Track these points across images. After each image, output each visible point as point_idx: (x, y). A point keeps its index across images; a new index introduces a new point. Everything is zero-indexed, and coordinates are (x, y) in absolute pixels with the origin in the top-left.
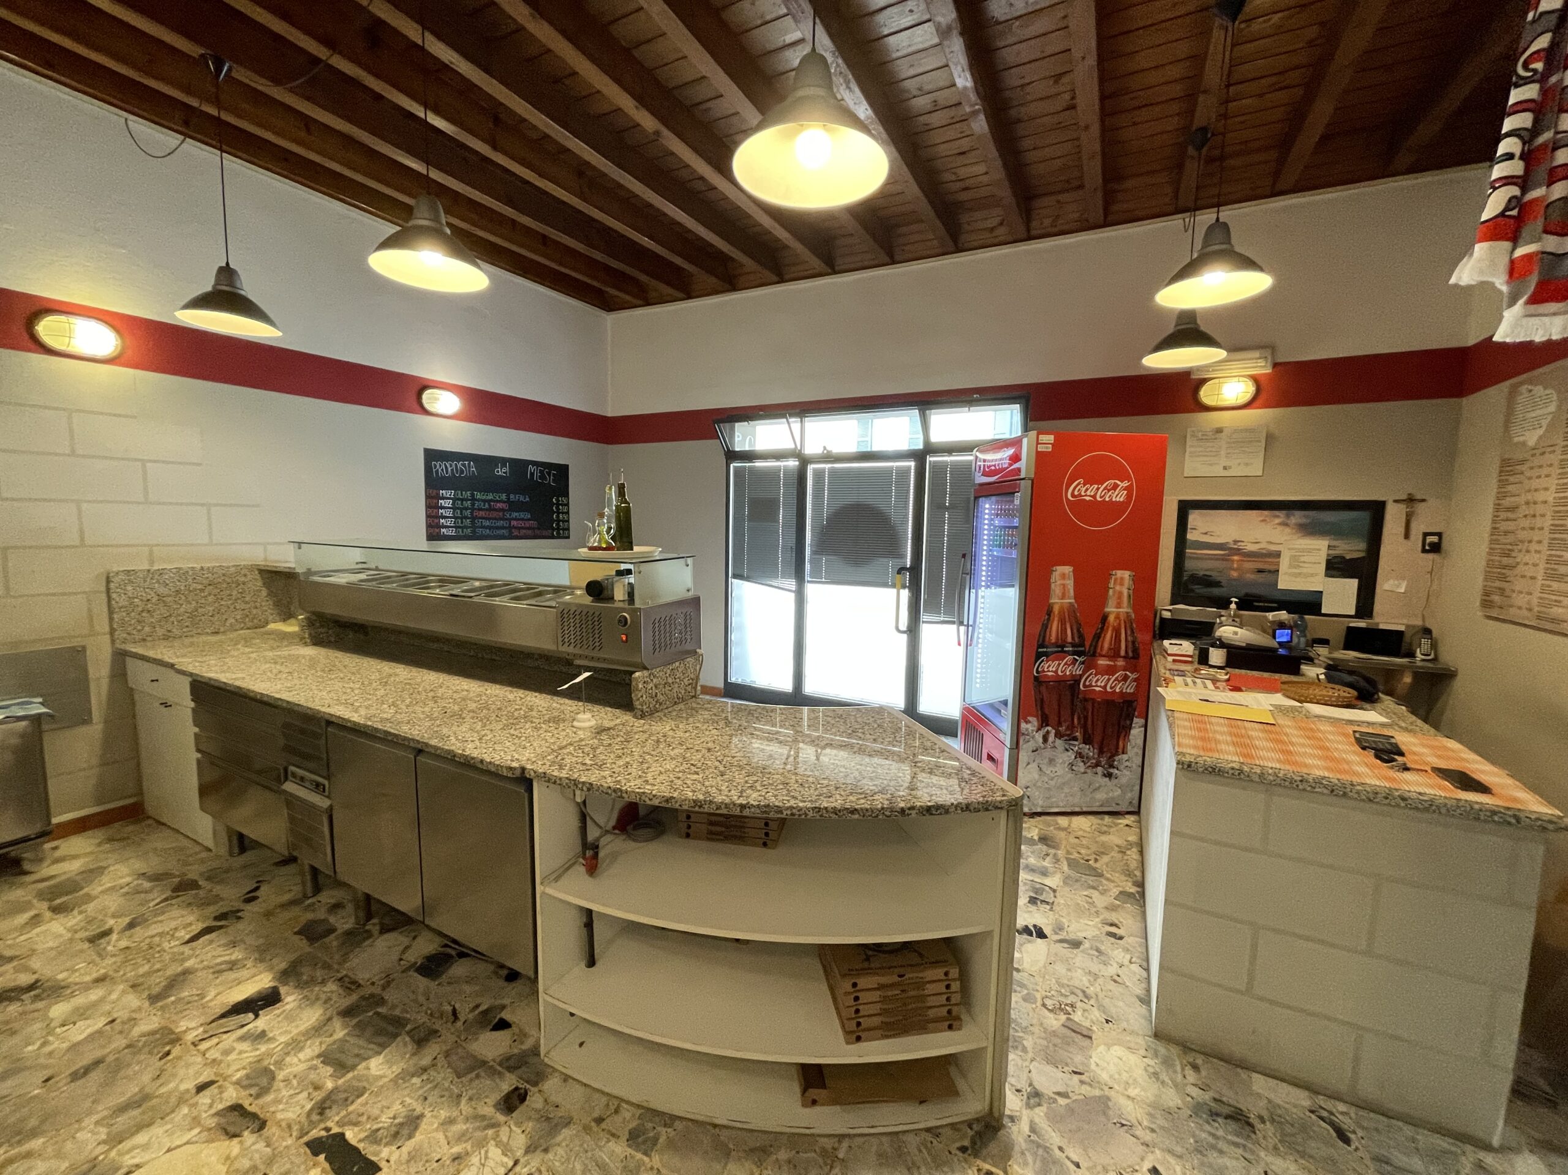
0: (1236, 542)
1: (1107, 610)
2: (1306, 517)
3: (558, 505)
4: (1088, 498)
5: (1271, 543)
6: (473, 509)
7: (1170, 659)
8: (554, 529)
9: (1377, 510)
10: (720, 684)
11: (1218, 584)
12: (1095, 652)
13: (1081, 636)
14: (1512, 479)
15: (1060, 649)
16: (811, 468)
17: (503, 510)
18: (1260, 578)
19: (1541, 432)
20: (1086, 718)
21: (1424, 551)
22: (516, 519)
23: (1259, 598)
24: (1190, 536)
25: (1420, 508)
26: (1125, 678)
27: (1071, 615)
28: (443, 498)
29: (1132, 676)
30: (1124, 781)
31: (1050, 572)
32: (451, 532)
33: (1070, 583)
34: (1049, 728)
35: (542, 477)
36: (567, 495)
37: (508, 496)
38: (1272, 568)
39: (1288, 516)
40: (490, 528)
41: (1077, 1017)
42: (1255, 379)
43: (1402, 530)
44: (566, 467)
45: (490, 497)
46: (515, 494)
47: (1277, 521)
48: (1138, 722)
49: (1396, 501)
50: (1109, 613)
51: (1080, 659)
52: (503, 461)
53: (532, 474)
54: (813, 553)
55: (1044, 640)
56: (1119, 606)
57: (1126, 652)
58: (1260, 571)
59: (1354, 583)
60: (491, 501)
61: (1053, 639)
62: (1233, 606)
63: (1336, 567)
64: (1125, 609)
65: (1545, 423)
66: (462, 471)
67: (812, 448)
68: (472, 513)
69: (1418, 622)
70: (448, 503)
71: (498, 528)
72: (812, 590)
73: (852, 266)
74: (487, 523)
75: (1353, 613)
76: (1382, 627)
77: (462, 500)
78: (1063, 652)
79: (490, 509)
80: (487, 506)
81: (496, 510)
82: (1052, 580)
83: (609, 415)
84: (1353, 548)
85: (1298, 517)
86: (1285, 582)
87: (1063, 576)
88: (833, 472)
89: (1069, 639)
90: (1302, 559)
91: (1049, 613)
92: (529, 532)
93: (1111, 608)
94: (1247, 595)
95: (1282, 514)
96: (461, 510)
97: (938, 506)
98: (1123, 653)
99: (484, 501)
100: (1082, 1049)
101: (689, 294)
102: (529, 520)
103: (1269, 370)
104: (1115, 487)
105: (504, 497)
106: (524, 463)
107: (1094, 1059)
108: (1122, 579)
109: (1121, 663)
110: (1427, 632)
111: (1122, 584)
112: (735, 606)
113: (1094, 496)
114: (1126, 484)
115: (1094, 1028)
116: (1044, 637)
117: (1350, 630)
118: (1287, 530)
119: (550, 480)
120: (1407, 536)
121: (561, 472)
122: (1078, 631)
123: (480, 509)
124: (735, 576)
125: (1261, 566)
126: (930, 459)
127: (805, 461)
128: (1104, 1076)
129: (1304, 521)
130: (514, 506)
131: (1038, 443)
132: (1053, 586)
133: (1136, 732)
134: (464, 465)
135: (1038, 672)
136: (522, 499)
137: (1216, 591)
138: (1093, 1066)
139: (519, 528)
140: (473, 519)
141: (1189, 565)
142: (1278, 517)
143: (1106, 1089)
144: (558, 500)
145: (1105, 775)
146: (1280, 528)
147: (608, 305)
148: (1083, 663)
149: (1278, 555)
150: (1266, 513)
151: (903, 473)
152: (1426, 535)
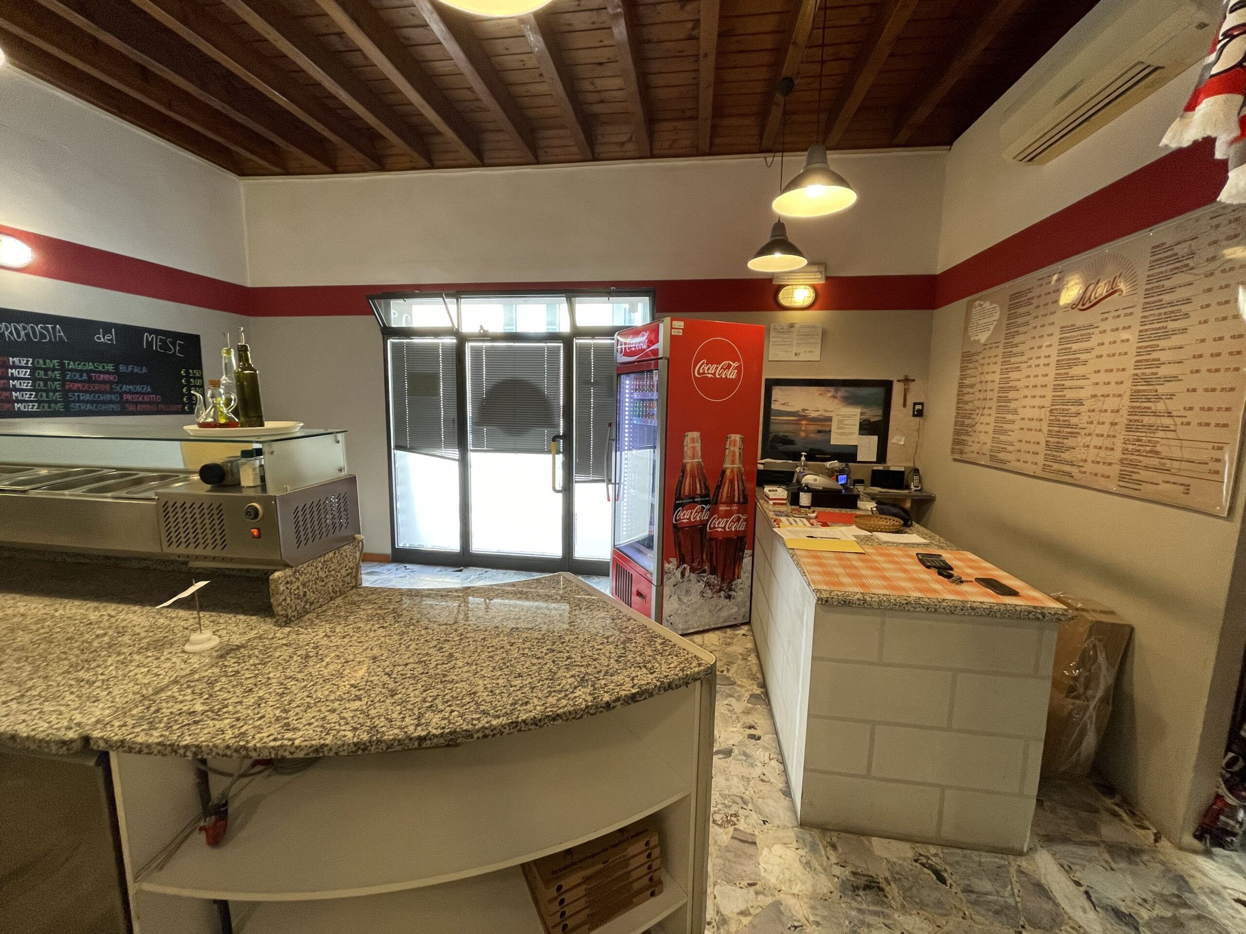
0: (804, 410)
1: (725, 466)
2: (847, 391)
3: (188, 377)
4: (710, 376)
5: (826, 411)
6: (63, 381)
7: (771, 502)
8: (184, 404)
9: (887, 386)
10: (388, 551)
11: (792, 442)
12: (717, 500)
13: (707, 488)
14: (970, 365)
15: (692, 501)
16: (468, 346)
17: (111, 382)
18: (819, 436)
19: (988, 333)
20: (712, 554)
21: (914, 415)
22: (130, 392)
23: (821, 452)
24: (774, 406)
25: (912, 385)
26: (739, 519)
27: (701, 473)
28: (14, 367)
29: (743, 517)
30: (739, 599)
31: (684, 437)
32: (34, 408)
33: (698, 445)
34: (685, 565)
35: (164, 345)
36: (199, 366)
37: (116, 367)
38: (827, 429)
39: (836, 391)
40: (92, 402)
41: (742, 825)
42: (814, 287)
43: (902, 401)
44: (196, 338)
45: (90, 366)
46: (127, 364)
47: (830, 394)
48: (748, 552)
49: (898, 381)
50: (726, 468)
51: (707, 507)
52: (107, 327)
53: (150, 344)
54: (475, 424)
55: (680, 494)
56: (733, 462)
57: (739, 498)
58: (819, 432)
59: (875, 438)
60: (92, 371)
61: (687, 494)
62: (803, 458)
63: (866, 428)
64: (737, 465)
65: (992, 327)
66: (43, 336)
67: (468, 327)
68: (63, 385)
69: (911, 465)
70: (25, 373)
71: (104, 402)
72: (474, 458)
73: (501, 161)
74: (87, 397)
75: (875, 460)
76: (892, 469)
77: (46, 370)
78: (694, 502)
79: (90, 380)
80: (85, 377)
81: (96, 382)
82: (685, 444)
83: (249, 284)
84: (874, 414)
85: (843, 392)
86: (836, 440)
87: (693, 440)
88: (489, 351)
89: (698, 492)
90: (845, 422)
91: (683, 471)
92: (148, 407)
93: (727, 465)
94: (811, 450)
95: (832, 389)
96: (45, 382)
97: (584, 382)
98: (736, 500)
99: (81, 372)
100: (751, 857)
101: (335, 169)
102: (149, 393)
103: (823, 282)
104: (729, 366)
105: (110, 367)
106: (138, 331)
107: (762, 865)
108: (735, 441)
109: (735, 508)
110: (916, 471)
111: (734, 445)
112: (399, 475)
113: (714, 374)
114: (735, 364)
115: (756, 833)
116: (680, 491)
117: (874, 471)
118: (836, 401)
119: (176, 350)
120: (905, 405)
121: (192, 343)
122: (705, 484)
123: (73, 381)
124: (398, 447)
125: (820, 428)
126: (577, 341)
127: (462, 339)
128: (773, 881)
129: (847, 394)
130: (124, 379)
131: (672, 328)
132: (685, 448)
133: (747, 561)
134: (46, 329)
135: (676, 520)
136: (136, 370)
137: (790, 448)
138: (763, 874)
139: (136, 403)
140: (65, 393)
141: (773, 428)
142: (829, 391)
143: (776, 893)
144: (187, 372)
145: (726, 598)
146: (831, 400)
147: (242, 170)
148: (709, 510)
149: (830, 419)
150: (822, 388)
151: (554, 352)
152: (915, 404)
